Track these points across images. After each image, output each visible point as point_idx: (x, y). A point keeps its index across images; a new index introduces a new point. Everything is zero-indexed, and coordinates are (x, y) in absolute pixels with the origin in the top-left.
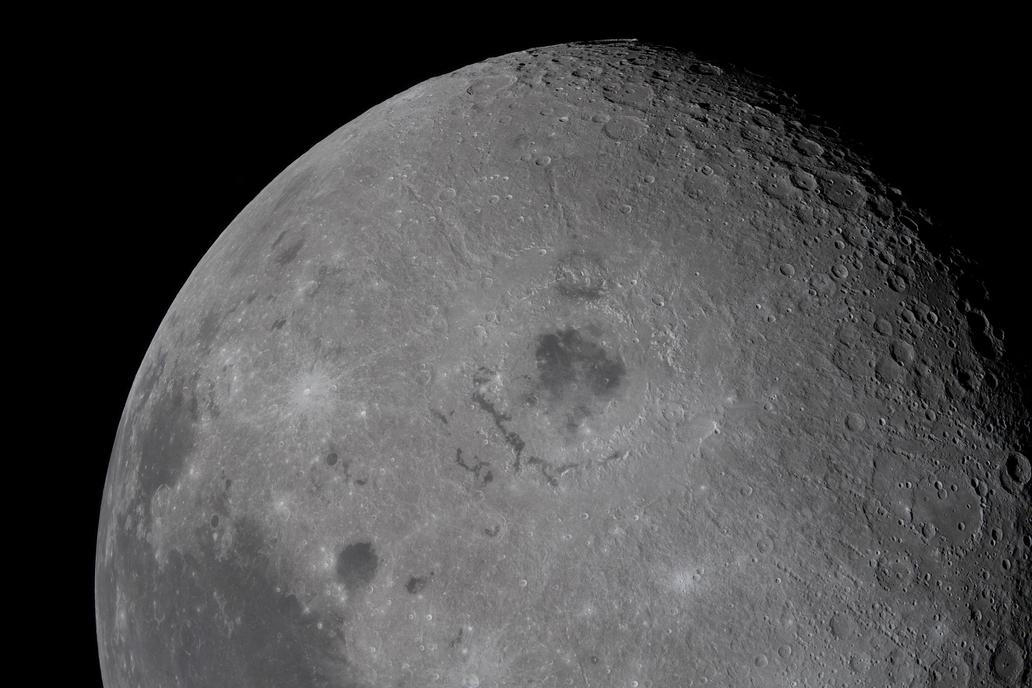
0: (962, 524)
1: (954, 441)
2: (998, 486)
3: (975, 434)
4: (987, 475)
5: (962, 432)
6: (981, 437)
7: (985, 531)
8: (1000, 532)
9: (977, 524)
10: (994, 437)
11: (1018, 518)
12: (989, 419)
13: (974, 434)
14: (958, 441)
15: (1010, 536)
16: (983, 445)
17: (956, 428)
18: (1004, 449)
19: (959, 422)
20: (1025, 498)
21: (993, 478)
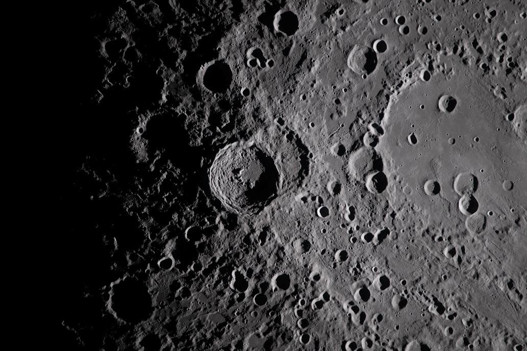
0: (443, 109)
1: (385, 282)
2: (317, 160)
3: (327, 282)
4: (337, 189)
5: (356, 296)
6: (316, 270)
7: (391, 77)
8: (354, 62)
9: (405, 97)
10: (279, 260)
11: (293, 76)
12: (271, 301)
13: (329, 282)
14: (376, 281)
15: (331, 47)
16: (315, 252)
17: (368, 308)
18: (266, 229)
19: (355, 318)
20: (257, 111)
21: (324, 179)
